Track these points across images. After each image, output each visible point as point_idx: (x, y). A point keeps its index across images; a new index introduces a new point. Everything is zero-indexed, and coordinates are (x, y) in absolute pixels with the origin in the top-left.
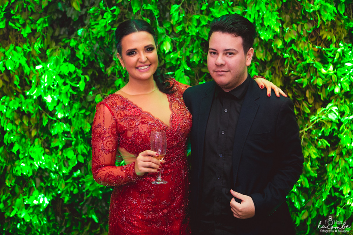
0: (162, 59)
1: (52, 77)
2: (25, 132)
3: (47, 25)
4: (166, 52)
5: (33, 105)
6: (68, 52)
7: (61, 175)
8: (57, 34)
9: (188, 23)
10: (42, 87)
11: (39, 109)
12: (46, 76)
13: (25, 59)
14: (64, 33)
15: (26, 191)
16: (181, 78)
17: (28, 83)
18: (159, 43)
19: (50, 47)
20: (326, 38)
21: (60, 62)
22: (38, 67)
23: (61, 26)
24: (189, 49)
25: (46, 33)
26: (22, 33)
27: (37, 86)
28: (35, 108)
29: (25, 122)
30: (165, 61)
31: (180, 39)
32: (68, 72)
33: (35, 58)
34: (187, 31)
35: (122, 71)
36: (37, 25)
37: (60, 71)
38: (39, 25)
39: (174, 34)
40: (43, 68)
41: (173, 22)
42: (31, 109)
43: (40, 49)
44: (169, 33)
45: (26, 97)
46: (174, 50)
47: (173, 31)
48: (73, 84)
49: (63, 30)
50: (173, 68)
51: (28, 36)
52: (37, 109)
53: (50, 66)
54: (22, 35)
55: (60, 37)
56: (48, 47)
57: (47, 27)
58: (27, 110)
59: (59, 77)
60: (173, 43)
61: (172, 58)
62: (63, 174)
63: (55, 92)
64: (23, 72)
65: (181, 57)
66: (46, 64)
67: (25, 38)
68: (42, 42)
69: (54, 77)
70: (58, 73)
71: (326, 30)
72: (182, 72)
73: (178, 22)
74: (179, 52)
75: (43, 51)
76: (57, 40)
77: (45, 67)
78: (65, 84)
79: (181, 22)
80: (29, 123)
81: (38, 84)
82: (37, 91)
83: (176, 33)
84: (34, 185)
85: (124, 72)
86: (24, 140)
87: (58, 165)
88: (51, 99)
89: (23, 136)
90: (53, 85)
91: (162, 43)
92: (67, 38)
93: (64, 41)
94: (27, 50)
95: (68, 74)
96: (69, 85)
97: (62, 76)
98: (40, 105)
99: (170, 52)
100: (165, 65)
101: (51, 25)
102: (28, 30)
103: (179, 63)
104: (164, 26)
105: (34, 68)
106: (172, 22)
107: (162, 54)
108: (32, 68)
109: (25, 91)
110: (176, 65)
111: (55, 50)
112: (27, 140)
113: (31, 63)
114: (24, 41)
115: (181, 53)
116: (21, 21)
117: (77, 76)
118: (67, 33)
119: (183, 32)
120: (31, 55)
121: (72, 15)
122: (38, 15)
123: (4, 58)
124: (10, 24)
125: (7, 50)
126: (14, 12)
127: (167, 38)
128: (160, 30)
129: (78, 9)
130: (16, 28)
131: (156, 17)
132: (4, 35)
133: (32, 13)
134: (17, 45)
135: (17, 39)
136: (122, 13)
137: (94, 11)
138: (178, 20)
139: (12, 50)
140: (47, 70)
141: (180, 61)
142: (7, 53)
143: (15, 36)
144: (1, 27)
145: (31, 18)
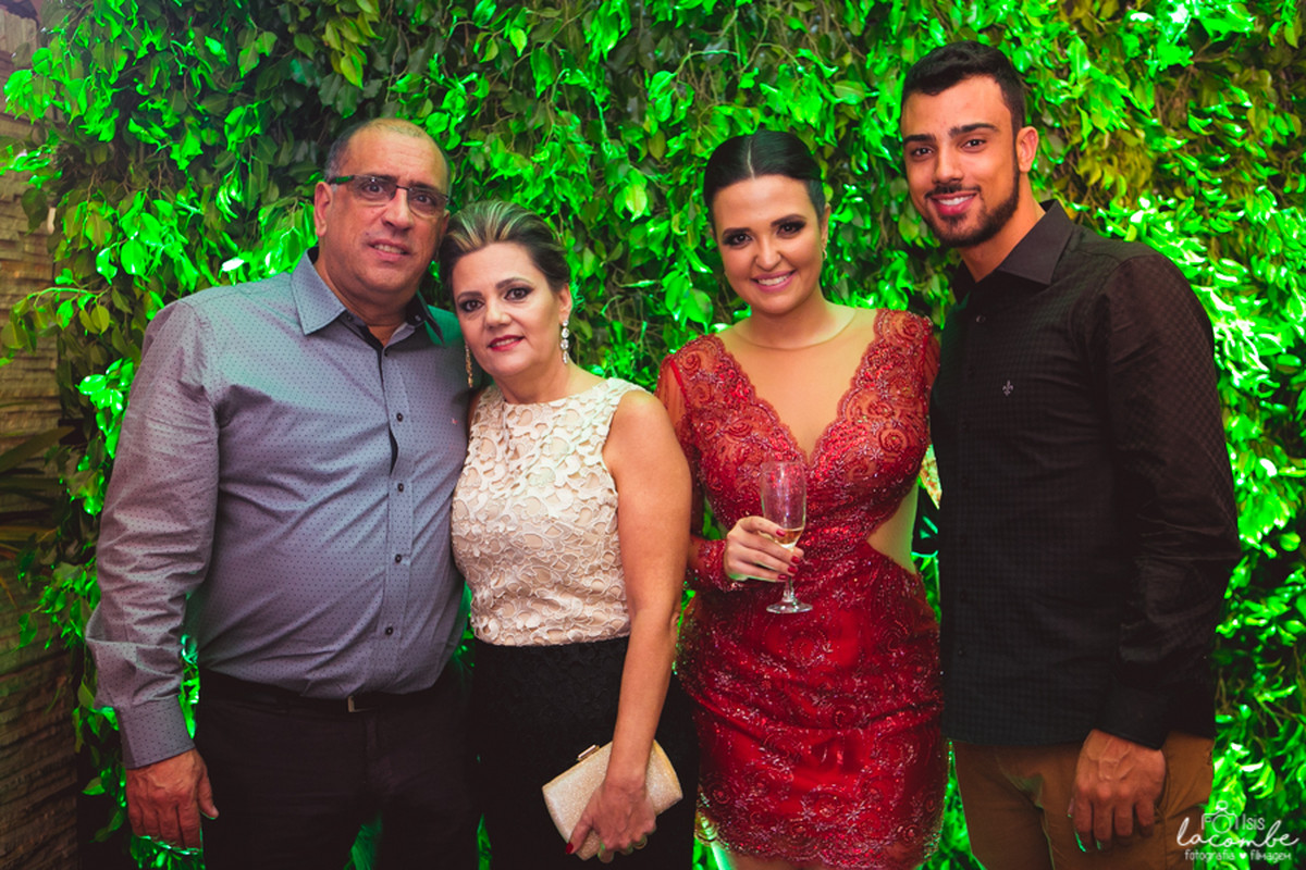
0: (617, 240)
3: (257, 130)
4: (633, 219)
8: (284, 159)
9: (700, 128)
13: (182, 240)
14: (307, 157)
16: (685, 297)
18: (610, 190)
19: (264, 202)
20: (1098, 183)
22: (230, 266)
23: (298, 138)
25: (251, 157)
26: (174, 156)
30: (626, 244)
31: (677, 177)
34: (699, 152)
36: (226, 128)
38: (232, 129)
39: (650, 161)
40: (246, 266)
43: (234, 205)
44: (640, 159)
46: (659, 208)
47: (649, 155)
49: (304, 147)
50: (654, 268)
51: (191, 167)
53: (273, 260)
54: (175, 162)
55: (292, 173)
56: (259, 204)
57: (254, 139)
60: (652, 189)
61: (654, 237)
64: (174, 283)
65: (682, 232)
66: (256, 252)
67: (182, 171)
68: (242, 184)
71: (1099, 158)
72: (687, 278)
73: (667, 126)
74: (676, 217)
75: (246, 211)
76: (285, 180)
77: (253, 262)
79: (681, 123)
83: (656, 162)
91: (618, 189)
94: (189, 212)
99: (643, 220)
101: (267, 132)
102: (192, 146)
103: (670, 251)
104: (625, 137)
105: (214, 268)
106: (645, 126)
107: (617, 224)
108: (205, 269)
110: (662, 259)
111: (281, 212)
113: (202, 252)
114: (178, 181)
115: (683, 220)
116: (169, 119)
118: (313, 156)
119: (687, 155)
120: (200, 228)
121: (336, 98)
122: (224, 100)
123: (114, 239)
124: (133, 127)
125: (122, 215)
126: (146, 87)
127: (632, 174)
128: (611, 150)
129: (356, 79)
130: (152, 141)
131: (600, 109)
132: (108, 164)
133: (206, 92)
134: (154, 195)
135: (153, 175)
136: (493, 97)
137: (410, 85)
138: (672, 118)
139: (140, 212)
140: (261, 273)
141: (676, 247)
142: (124, 222)
143: (146, 166)
144: (101, 138)
145: (199, 108)
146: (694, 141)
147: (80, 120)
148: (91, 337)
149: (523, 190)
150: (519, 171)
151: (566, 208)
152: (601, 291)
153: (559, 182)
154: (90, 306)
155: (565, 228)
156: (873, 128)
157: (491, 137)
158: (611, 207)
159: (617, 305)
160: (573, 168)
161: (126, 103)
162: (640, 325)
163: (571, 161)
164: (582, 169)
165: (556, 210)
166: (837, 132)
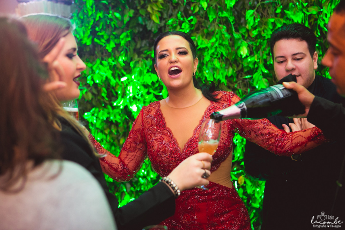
0: (240, 64)
1: (136, 88)
2: (114, 140)
3: (129, 39)
4: (243, 57)
5: (120, 115)
6: (150, 62)
7: (149, 179)
8: (138, 46)
9: (263, 27)
10: (128, 97)
11: (126, 119)
12: (131, 87)
13: (111, 72)
14: (145, 45)
15: (118, 195)
16: (260, 80)
17: (115, 94)
18: (236, 48)
19: (133, 59)
21: (144, 73)
22: (123, 79)
23: (142, 39)
24: (265, 52)
25: (129, 47)
26: (107, 48)
27: (123, 97)
28: (122, 118)
29: (114, 131)
30: (243, 65)
31: (256, 43)
32: (151, 82)
33: (120, 71)
34: (264, 35)
35: (201, 77)
36: (121, 40)
37: (143, 82)
38: (122, 39)
39: (250, 38)
40: (128, 79)
41: (249, 27)
42: (118, 118)
43: (124, 62)
44: (246, 38)
45: (113, 108)
46: (251, 53)
47: (249, 36)
48: (156, 93)
49: (144, 42)
50: (251, 72)
51: (112, 51)
52: (123, 118)
53: (135, 77)
54: (107, 50)
55: (142, 50)
56: (131, 60)
57: (129, 41)
58: (115, 119)
59: (142, 88)
60: (250, 47)
61: (250, 62)
62: (151, 179)
63: (139, 101)
64: (109, 85)
65: (258, 61)
66: (130, 75)
67: (110, 52)
68: (126, 55)
69: (138, 87)
70: (142, 84)
72: (261, 75)
73: (253, 27)
74: (256, 56)
75: (127, 63)
76: (139, 52)
77: (129, 78)
78: (148, 93)
79: (257, 26)
80: (117, 132)
81: (124, 95)
82: (124, 102)
83: (251, 38)
84: (125, 190)
85: (204, 79)
86: (113, 148)
87: (146, 170)
88: (136, 108)
89: (112, 144)
90: (138, 95)
91: (238, 48)
92: (148, 49)
93: (146, 53)
94: (112, 64)
95: (151, 83)
96: (152, 94)
97: (146, 86)
98: (126, 114)
99: (247, 57)
100: (242, 70)
101: (133, 39)
102: (112, 45)
103: (256, 66)
104: (240, 31)
105: (120, 80)
106: (247, 27)
107: (239, 59)
108: (117, 80)
109: (113, 102)
110: (254, 69)
111: (137, 62)
112: (116, 148)
113: (116, 75)
114: (109, 55)
115: (258, 57)
116: (106, 37)
117: (159, 85)
118: (148, 45)
119: (259, 36)
120: (116, 68)
121: (152, 28)
122: (121, 30)
123: (92, 73)
124: (96, 40)
125: (94, 65)
126: (99, 29)
127: (243, 43)
128: (236, 36)
129: (157, 21)
130: (101, 44)
131: (232, 24)
132: (90, 51)
133: (115, 28)
134: (102, 59)
135: (102, 54)
136: (199, 22)
137: (173, 22)
138: (254, 25)
139: (99, 65)
140: (132, 81)
141: (258, 65)
142: (94, 68)
143: (101, 51)
144: (88, 44)
145: (114, 33)
146: (261, 31)
147: (81, 40)
148: (88, 101)
149: (208, 51)
150: (206, 45)
151: (222, 55)
152: (235, 80)
153: (220, 47)
154: (86, 93)
155: (222, 62)
156: (321, 21)
157: (198, 35)
158: (236, 53)
159: (241, 84)
160: (224, 43)
161: (94, 33)
162: (248, 90)
163: (223, 40)
164: (226, 43)
165: (219, 56)
166: (310, 24)
